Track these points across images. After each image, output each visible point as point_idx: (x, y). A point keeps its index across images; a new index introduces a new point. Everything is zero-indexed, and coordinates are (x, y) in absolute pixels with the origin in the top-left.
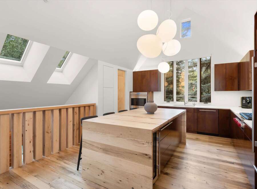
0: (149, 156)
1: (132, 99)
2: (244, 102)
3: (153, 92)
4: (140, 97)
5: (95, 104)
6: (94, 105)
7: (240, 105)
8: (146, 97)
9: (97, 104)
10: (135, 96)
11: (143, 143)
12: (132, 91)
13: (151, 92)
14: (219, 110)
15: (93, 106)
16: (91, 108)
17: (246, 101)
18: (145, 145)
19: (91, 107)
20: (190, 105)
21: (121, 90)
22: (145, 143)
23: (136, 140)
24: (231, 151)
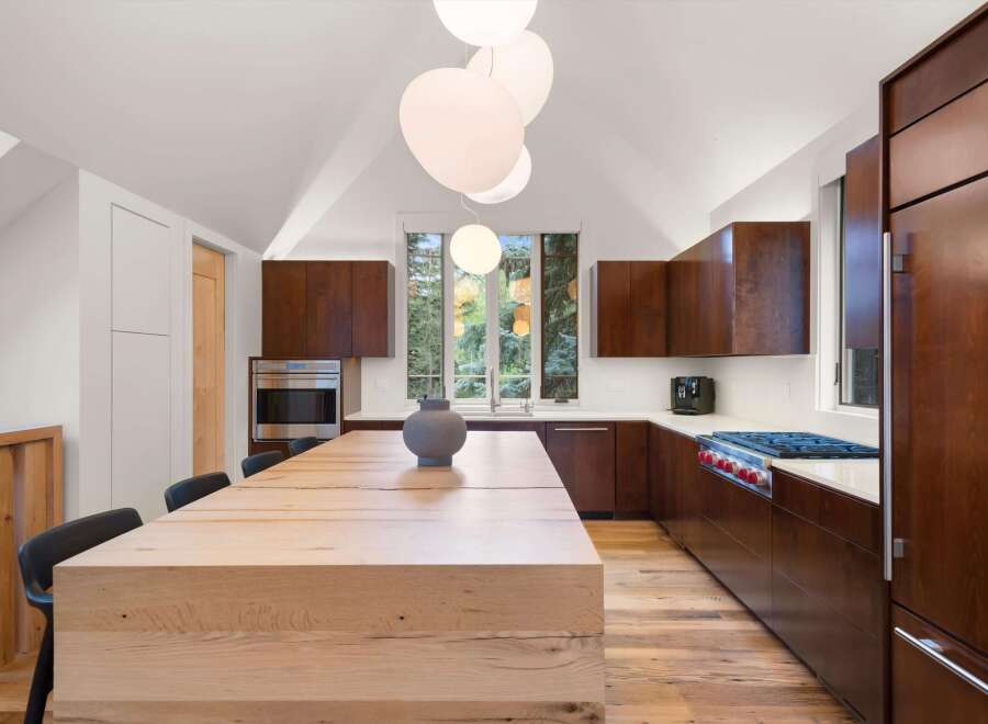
0: (588, 711)
1: (259, 391)
2: (682, 394)
3: (358, 359)
4: (292, 385)
5: (59, 429)
6: (48, 440)
7: (668, 403)
8: (334, 384)
9: (73, 431)
10: (268, 376)
11: (554, 643)
12: (260, 354)
13: (353, 359)
14: (615, 426)
15: (42, 446)
16: (32, 455)
17: (689, 391)
18: (563, 657)
19: (29, 451)
20: (508, 409)
21: (206, 350)
22: (563, 643)
23: (503, 634)
24: (679, 568)
